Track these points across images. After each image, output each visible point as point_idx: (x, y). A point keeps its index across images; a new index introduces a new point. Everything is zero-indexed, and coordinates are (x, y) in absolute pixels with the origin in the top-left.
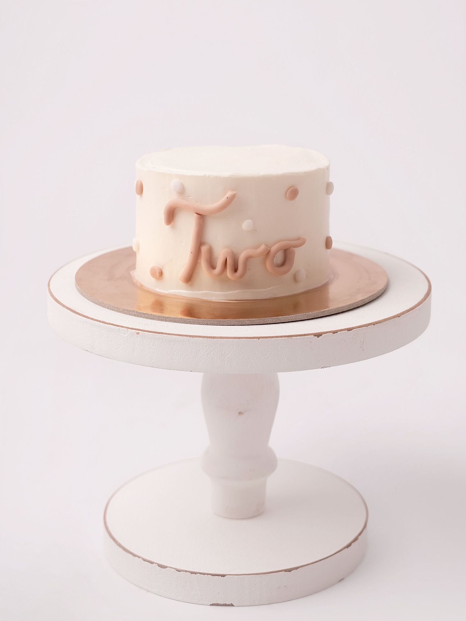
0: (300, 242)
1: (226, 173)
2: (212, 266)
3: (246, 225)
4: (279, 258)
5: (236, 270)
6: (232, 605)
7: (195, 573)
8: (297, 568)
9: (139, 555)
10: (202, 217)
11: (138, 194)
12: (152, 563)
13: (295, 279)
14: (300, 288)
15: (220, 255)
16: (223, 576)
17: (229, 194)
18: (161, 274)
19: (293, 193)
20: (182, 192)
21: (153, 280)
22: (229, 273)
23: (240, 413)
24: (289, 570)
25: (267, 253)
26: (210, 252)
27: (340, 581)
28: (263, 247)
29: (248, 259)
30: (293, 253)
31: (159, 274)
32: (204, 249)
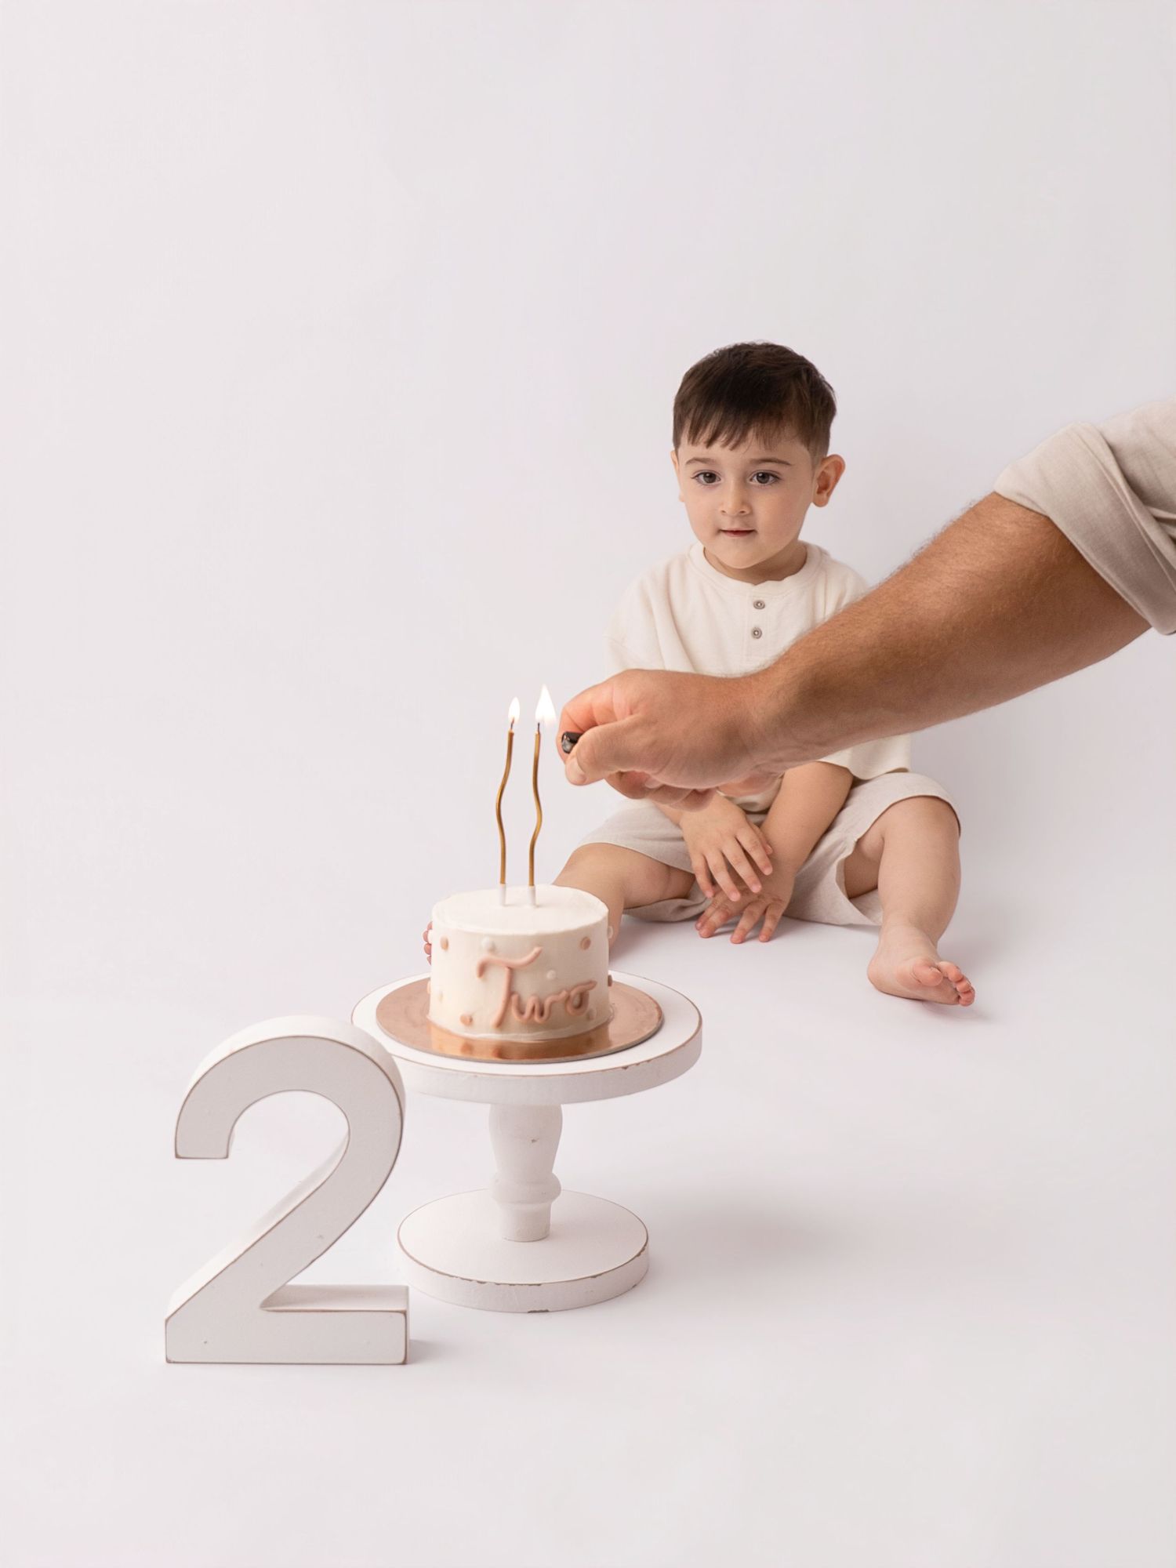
0: (592, 984)
1: (532, 932)
2: (521, 1012)
3: (550, 975)
4: (576, 1002)
5: (542, 1014)
6: (547, 1311)
7: (514, 1285)
8: (600, 1275)
9: (456, 1275)
10: (512, 971)
11: (443, 948)
12: (470, 1280)
13: (589, 1018)
14: (591, 1025)
15: (529, 1003)
16: (539, 1285)
17: (536, 950)
18: (471, 1020)
19: (586, 943)
20: (493, 949)
21: (461, 1026)
22: (536, 1018)
23: (533, 1141)
24: (594, 1277)
25: (568, 998)
26: (519, 1000)
27: (634, 1286)
28: (564, 994)
29: (552, 1004)
30: (588, 995)
31: (469, 1021)
32: (514, 998)
